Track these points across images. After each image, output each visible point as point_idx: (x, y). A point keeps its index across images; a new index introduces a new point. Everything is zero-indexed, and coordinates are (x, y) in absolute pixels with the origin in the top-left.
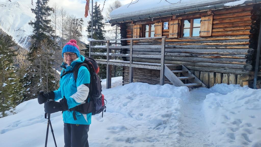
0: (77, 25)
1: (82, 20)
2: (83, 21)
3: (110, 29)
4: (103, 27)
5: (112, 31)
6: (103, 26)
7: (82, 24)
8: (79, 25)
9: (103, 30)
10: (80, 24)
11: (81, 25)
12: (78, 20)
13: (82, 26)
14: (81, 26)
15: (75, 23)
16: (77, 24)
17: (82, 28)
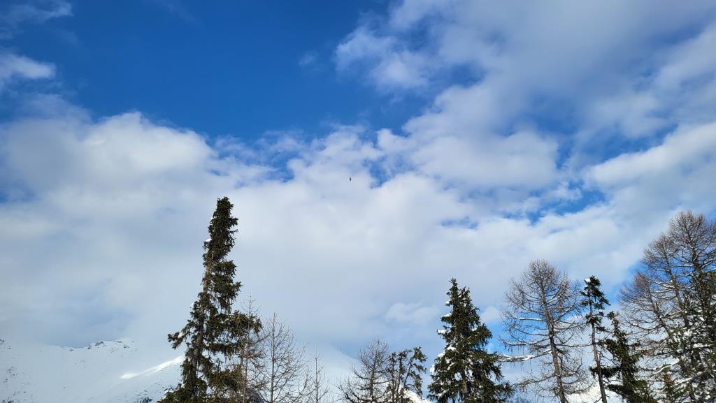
0: (406, 374)
1: (419, 355)
2: (423, 356)
3: (528, 377)
4: (497, 371)
5: (542, 384)
6: (496, 364)
7: (420, 368)
8: (411, 374)
9: (497, 383)
10: (414, 369)
11: (417, 373)
12: (405, 356)
13: (423, 375)
14: (418, 377)
15: (397, 367)
16: (402, 370)
17: (420, 385)
